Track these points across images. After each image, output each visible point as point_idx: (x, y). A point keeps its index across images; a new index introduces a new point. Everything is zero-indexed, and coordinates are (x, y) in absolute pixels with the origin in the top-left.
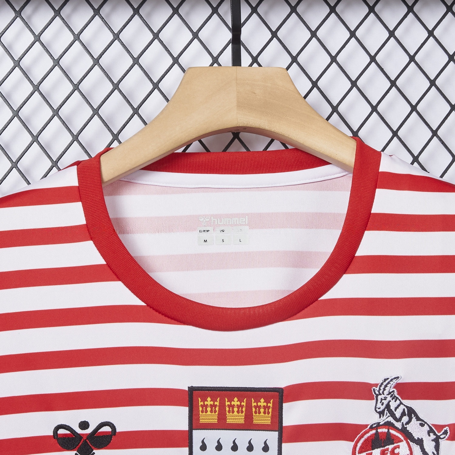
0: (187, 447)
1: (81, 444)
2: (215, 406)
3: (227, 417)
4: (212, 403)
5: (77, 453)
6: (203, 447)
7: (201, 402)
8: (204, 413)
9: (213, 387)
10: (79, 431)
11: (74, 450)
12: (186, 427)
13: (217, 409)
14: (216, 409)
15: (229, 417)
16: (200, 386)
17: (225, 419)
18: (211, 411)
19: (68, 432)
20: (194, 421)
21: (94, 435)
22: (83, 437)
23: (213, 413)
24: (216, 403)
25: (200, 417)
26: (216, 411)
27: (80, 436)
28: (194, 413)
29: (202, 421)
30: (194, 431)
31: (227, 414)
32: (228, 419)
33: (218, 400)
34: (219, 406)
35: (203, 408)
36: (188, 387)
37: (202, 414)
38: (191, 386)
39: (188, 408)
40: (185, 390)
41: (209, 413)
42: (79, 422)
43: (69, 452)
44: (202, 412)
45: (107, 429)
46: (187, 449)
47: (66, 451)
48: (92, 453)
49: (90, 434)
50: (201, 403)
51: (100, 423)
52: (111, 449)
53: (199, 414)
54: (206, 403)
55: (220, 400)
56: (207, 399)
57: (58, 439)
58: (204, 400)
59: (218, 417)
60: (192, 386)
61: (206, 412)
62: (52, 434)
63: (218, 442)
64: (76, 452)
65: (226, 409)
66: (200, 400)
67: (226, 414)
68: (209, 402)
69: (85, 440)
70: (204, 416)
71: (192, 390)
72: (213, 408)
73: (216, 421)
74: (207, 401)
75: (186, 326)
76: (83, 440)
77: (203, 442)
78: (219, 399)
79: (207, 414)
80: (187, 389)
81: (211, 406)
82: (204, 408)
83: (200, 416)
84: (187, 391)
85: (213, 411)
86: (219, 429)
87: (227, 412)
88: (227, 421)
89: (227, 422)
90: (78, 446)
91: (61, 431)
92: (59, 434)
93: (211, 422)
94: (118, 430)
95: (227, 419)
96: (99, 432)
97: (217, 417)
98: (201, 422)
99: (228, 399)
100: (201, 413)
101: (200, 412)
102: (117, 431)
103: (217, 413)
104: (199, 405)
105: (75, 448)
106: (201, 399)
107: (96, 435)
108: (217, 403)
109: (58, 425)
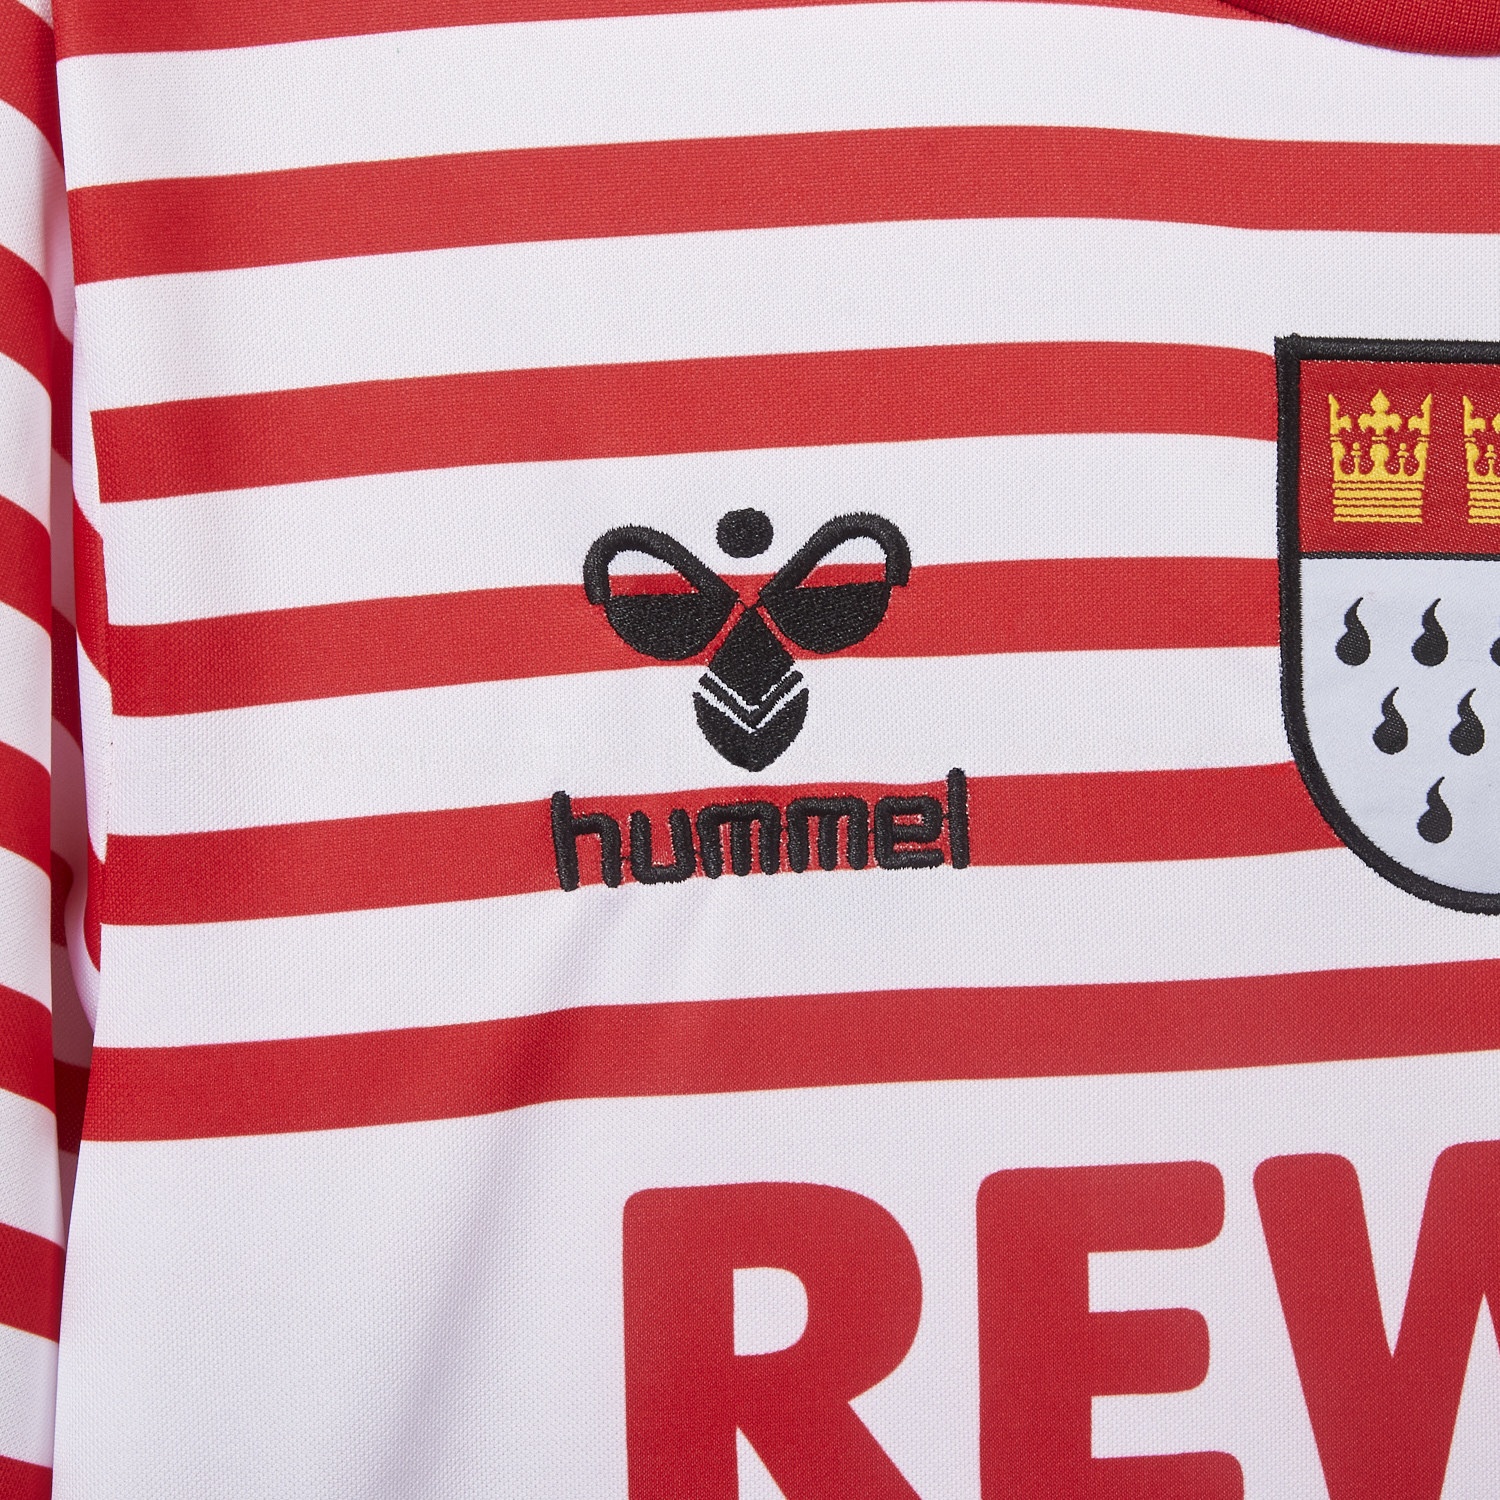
0: (1275, 644)
1: (728, 627)
2: (1412, 438)
3: (1472, 495)
4: (1395, 421)
5: (711, 675)
6: (1354, 647)
7: (1340, 415)
8: (1356, 475)
9: (1399, 342)
10: (721, 563)
11: (694, 663)
12: (1267, 547)
13: (1421, 452)
14: (1416, 451)
15: (1478, 495)
16: (1334, 335)
17: (1462, 501)
18: (1391, 465)
19: (661, 567)
20: (1305, 513)
21: (799, 584)
22: (738, 595)
23: (1402, 476)
24: (1414, 423)
25: (1338, 494)
26: (1416, 466)
27: (723, 590)
28: (1307, 470)
29: (1343, 513)
30: (1305, 562)
31: (1473, 476)
32: (1477, 504)
33: (1426, 406)
34: (1433, 438)
35: (1349, 448)
36: (1276, 339)
37: (1346, 478)
38: (1288, 334)
39: (1276, 444)
40: (1259, 355)
41: (1379, 472)
42: (721, 516)
43: (671, 668)
44: (1347, 467)
45: (863, 552)
46: (1269, 658)
47: (654, 664)
48: (788, 674)
49: (775, 575)
50: (1339, 424)
51: (828, 524)
52: (883, 655)
53: (1332, 480)
54: (1365, 421)
55: (1434, 407)
56: (1370, 400)
57: (606, 604)
58: (1357, 406)
59: (1425, 496)
60: (1294, 336)
61: (1367, 468)
62: (578, 580)
63: (1429, 619)
64: (702, 670)
65: (1465, 450)
66: (1334, 406)
67: (1466, 480)
68: (1380, 416)
69: (753, 608)
70: (1354, 486)
71: (1294, 352)
72: (1403, 446)
73: (1412, 515)
74: (1372, 413)
75: (1262, 23)
76: (738, 608)
77: (1351, 617)
78: (1428, 401)
79: (1371, 476)
80: (1270, 350)
81: (1392, 438)
82: (1356, 446)
83: (1334, 486)
84: (1269, 357)
85: (1402, 461)
86: (1428, 556)
87: (1470, 468)
88: (1472, 512)
89: (1470, 521)
90: (716, 642)
91: (628, 564)
92: (617, 579)
93: (1388, 520)
94: (919, 559)
95: (1470, 503)
96: (821, 569)
97: (1418, 494)
98: (1343, 519)
99: (1474, 404)
100: (1339, 475)
101: (1336, 468)
102: (915, 564)
103: (1419, 476)
104: (1332, 432)
105: (701, 648)
106: (1339, 400)
107: (810, 582)
108: (1421, 424)
109: (612, 532)
